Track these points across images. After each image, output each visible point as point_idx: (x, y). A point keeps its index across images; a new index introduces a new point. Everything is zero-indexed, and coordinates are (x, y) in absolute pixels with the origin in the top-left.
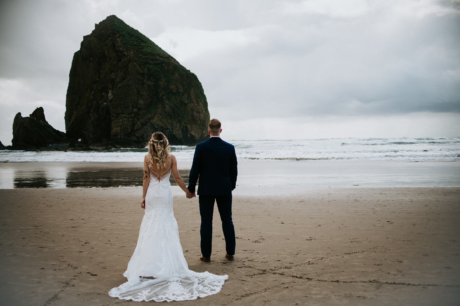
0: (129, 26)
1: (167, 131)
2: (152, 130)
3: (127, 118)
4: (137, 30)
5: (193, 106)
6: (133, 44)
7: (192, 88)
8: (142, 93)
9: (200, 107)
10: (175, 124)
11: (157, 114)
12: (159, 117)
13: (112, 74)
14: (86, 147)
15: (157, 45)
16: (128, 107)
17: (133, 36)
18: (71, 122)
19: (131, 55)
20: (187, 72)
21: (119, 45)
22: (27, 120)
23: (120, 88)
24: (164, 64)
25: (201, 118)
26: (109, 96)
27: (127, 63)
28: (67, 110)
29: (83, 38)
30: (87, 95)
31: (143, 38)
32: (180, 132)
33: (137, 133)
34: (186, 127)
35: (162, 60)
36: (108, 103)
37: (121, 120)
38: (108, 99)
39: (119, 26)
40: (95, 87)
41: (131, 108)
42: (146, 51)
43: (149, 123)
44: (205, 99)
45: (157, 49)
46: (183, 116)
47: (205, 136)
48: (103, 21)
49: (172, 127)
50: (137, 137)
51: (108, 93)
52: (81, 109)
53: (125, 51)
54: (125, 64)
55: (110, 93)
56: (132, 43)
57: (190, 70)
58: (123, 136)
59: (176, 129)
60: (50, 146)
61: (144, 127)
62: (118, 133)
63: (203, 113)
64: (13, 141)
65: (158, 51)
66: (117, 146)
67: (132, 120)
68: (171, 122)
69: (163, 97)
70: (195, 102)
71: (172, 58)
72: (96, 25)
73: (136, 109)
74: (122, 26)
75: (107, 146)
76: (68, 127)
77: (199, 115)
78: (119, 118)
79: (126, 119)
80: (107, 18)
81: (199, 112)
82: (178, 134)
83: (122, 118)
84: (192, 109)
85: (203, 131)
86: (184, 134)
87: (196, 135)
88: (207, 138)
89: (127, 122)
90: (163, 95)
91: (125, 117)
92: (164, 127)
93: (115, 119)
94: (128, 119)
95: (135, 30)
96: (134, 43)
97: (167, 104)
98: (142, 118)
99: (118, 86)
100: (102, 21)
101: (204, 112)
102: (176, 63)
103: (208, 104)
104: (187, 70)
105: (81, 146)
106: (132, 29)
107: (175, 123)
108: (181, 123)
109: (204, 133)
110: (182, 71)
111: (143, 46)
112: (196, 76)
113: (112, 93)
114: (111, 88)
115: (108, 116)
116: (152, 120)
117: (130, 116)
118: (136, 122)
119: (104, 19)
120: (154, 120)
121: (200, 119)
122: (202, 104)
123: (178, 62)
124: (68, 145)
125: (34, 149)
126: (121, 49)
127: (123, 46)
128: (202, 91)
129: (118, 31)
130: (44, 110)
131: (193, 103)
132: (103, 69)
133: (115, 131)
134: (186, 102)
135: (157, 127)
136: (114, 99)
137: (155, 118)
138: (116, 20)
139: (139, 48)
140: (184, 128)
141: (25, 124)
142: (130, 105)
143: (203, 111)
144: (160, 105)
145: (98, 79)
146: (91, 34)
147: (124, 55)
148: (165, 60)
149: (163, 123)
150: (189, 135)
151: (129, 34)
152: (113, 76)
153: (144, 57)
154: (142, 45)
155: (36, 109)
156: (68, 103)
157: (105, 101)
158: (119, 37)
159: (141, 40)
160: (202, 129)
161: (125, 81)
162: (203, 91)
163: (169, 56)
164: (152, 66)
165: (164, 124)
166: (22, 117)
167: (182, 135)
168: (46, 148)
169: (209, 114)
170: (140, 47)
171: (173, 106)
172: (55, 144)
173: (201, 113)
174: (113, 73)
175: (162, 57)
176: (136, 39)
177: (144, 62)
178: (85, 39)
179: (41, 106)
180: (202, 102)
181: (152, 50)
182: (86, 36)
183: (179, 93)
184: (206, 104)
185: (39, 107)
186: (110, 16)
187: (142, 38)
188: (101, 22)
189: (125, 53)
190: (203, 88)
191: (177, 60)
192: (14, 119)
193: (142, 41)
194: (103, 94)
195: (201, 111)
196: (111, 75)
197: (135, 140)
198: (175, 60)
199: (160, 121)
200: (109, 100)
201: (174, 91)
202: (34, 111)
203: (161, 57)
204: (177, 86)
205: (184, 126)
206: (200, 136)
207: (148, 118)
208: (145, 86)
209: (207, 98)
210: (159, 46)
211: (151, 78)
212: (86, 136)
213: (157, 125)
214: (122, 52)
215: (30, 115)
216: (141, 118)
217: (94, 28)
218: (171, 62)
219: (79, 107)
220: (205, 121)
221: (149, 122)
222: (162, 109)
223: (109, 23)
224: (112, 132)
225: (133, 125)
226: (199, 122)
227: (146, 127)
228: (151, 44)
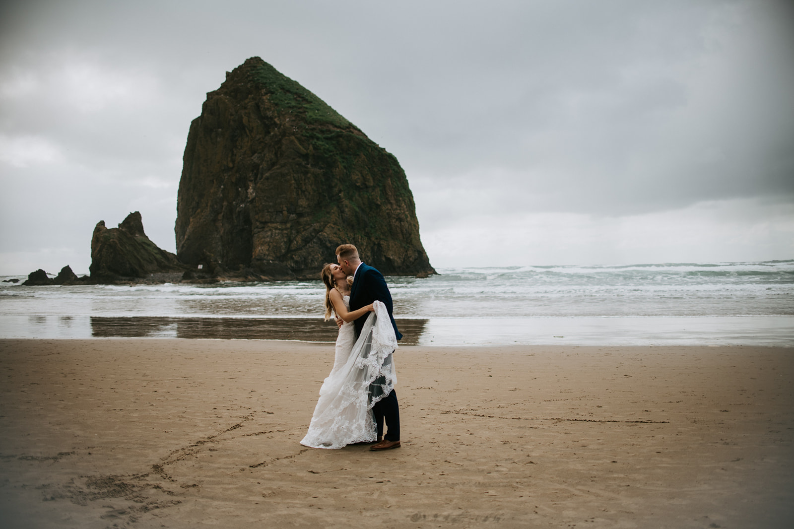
0: (282, 74)
2: (321, 250)
3: (279, 229)
4: (296, 82)
5: (390, 210)
6: (289, 105)
7: (389, 180)
8: (304, 188)
9: (403, 212)
10: (360, 240)
11: (329, 223)
12: (333, 228)
13: (254, 156)
14: (209, 278)
15: (330, 107)
16: (281, 212)
17: (288, 91)
18: (186, 237)
19: (286, 124)
20: (379, 151)
21: (266, 106)
22: (115, 234)
23: (267, 179)
24: (341, 139)
25: (404, 230)
26: (249, 194)
27: (280, 137)
28: (178, 216)
29: (206, 96)
30: (212, 191)
31: (306, 96)
32: (369, 254)
33: (295, 256)
34: (379, 245)
35: (338, 132)
36: (248, 204)
37: (269, 233)
38: (247, 197)
39: (265, 76)
40: (226, 177)
41: (285, 213)
42: (311, 116)
43: (316, 238)
44: (411, 198)
45: (329, 113)
46: (373, 226)
47: (411, 259)
48: (240, 67)
50: (296, 262)
51: (247, 188)
52: (203, 214)
53: (275, 117)
54: (276, 139)
55: (251, 188)
56: (288, 103)
57: (384, 149)
58: (272, 260)
59: (361, 249)
60: (152, 277)
61: (308, 245)
62: (265, 255)
63: (407, 221)
64: (91, 268)
65: (331, 116)
66: (263, 277)
67: (287, 234)
68: (353, 236)
69: (340, 195)
70: (393, 201)
71: (355, 128)
72: (228, 74)
73: (294, 215)
74: (271, 76)
75: (246, 278)
76: (181, 245)
77: (401, 224)
78: (266, 229)
79: (277, 231)
80: (245, 62)
81: (400, 220)
82: (365, 258)
83: (270, 230)
84: (388, 214)
85: (406, 251)
86: (376, 257)
87: (396, 259)
88: (413, 263)
89: (279, 236)
90: (340, 191)
91: (276, 229)
93: (259, 232)
94: (280, 232)
95: (292, 81)
96: (290, 103)
97: (347, 206)
98: (305, 230)
99: (264, 176)
100: (237, 67)
101: (409, 219)
102: (361, 137)
103: (416, 206)
104: (380, 148)
105: (203, 277)
106: (288, 80)
107: (360, 237)
108: (369, 238)
109: (409, 255)
110: (372, 150)
111: (307, 108)
112: (396, 158)
113: (254, 189)
114: (252, 179)
115: (247, 226)
116: (320, 233)
117: (284, 227)
118: (294, 236)
119: (241, 64)
120: (325, 234)
121: (402, 231)
122: (405, 206)
123: (365, 135)
124: (181, 274)
125: (126, 281)
126: (269, 114)
127: (273, 109)
128: (405, 184)
129: (265, 83)
130: (142, 216)
131: (391, 204)
132: (240, 147)
133: (260, 251)
134: (379, 203)
135: (329, 245)
136: (257, 199)
137: (327, 230)
138: (262, 66)
139: (301, 113)
140: (376, 247)
141: (111, 240)
142: (285, 209)
143: (407, 217)
144: (335, 208)
145: (231, 165)
146: (219, 89)
147: (275, 124)
148: (344, 131)
149: (340, 238)
150: (384, 259)
151: (283, 89)
152: (255, 158)
153: (307, 127)
154: (304, 107)
155: (129, 215)
156: (180, 205)
157: (242, 202)
158: (266, 94)
159: (303, 98)
160: (404, 247)
161: (275, 167)
162: (408, 184)
163: (351, 124)
164: (320, 143)
165: (342, 240)
166: (106, 228)
167: (371, 258)
168: (145, 280)
169: (417, 222)
170: (301, 110)
171: (357, 210)
172: (160, 274)
173: (404, 221)
174: (256, 154)
175: (339, 127)
176: (295, 97)
177: (308, 135)
178: (210, 97)
179: (137, 211)
180: (405, 202)
181: (320, 116)
182: (211, 92)
183: (367, 187)
184: (411, 206)
185: (133, 212)
186: (251, 58)
187: (303, 94)
188: (235, 69)
189: (276, 120)
190: (407, 178)
191: (363, 131)
192: (94, 232)
193: (305, 100)
194: (240, 189)
195: (405, 218)
196: (252, 158)
197: (292, 267)
198: (360, 131)
199: (335, 235)
200: (249, 200)
201: (358, 184)
202: (126, 219)
203: (336, 126)
204: (363, 176)
205: (375, 244)
206: (403, 260)
207: (314, 230)
208: (309, 175)
209: (413, 195)
211: (320, 163)
212: (212, 260)
213: (330, 242)
214: (271, 118)
215: (119, 225)
216: (302, 229)
217: (224, 80)
218: (353, 135)
219: (199, 210)
220: (410, 234)
221: (316, 236)
222: (337, 215)
223: (249, 71)
224: (254, 253)
225: (290, 241)
226: (401, 236)
227: (310, 245)
228: (320, 104)
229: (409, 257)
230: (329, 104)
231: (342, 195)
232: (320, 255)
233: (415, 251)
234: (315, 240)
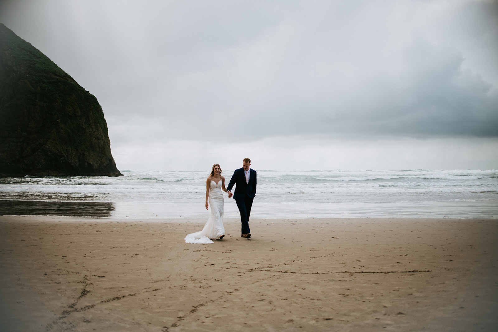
0: (19, 37)
1: (62, 159)
2: (44, 157)
3: (15, 142)
4: (29, 43)
5: (91, 132)
7: (91, 112)
8: (33, 115)
9: (99, 133)
10: (71, 151)
11: (50, 139)
12: (53, 143)
15: (53, 62)
16: (17, 131)
17: (24, 49)
19: (22, 71)
20: (85, 93)
21: (8, 59)
23: (7, 108)
24: (60, 84)
25: (101, 145)
27: (17, 80)
31: (37, 53)
32: (77, 160)
33: (26, 160)
34: (83, 155)
35: (57, 79)
37: (8, 145)
39: (8, 37)
41: (19, 131)
42: (39, 67)
44: (106, 125)
45: (51, 66)
46: (80, 142)
47: (104, 164)
49: (67, 154)
50: (26, 165)
53: (14, 67)
54: (15, 81)
56: (23, 57)
57: (89, 92)
58: (9, 163)
59: (71, 157)
61: (35, 153)
62: (4, 159)
63: (102, 140)
65: (54, 68)
67: (20, 145)
68: (66, 148)
70: (93, 126)
71: (69, 77)
73: (26, 133)
74: (12, 38)
77: (98, 141)
78: (6, 142)
79: (13, 144)
81: (98, 139)
82: (74, 162)
83: (8, 142)
84: (90, 134)
85: (101, 159)
86: (81, 162)
87: (94, 164)
88: (106, 167)
89: (15, 147)
90: (58, 118)
91: (13, 142)
92: (58, 154)
94: (15, 144)
95: (27, 42)
96: (25, 58)
97: (62, 128)
98: (33, 143)
101: (103, 138)
102: (73, 83)
103: (109, 130)
104: (85, 91)
106: (24, 41)
107: (71, 149)
108: (77, 150)
109: (103, 162)
110: (80, 92)
112: (96, 98)
116: (44, 146)
117: (18, 141)
118: (25, 147)
120: (47, 146)
121: (99, 146)
122: (101, 130)
123: (76, 81)
128: (101, 115)
129: (7, 43)
131: (92, 128)
134: (84, 127)
137: (48, 144)
139: (32, 64)
140: (81, 156)
142: (19, 128)
143: (102, 137)
144: (54, 130)
148: (61, 78)
149: (57, 149)
150: (86, 164)
151: (20, 47)
153: (36, 74)
154: (35, 61)
159: (34, 54)
160: (100, 157)
163: (66, 74)
164: (45, 85)
167: (78, 163)
169: (109, 141)
171: (69, 131)
173: (100, 140)
175: (58, 76)
176: (28, 53)
177: (37, 79)
180: (101, 127)
181: (46, 67)
183: (76, 116)
184: (106, 130)
187: (35, 52)
190: (103, 112)
191: (74, 79)
193: (36, 56)
198: (72, 79)
199: (54, 148)
201: (70, 114)
203: (56, 75)
204: (73, 109)
205: (80, 154)
206: (99, 165)
207: (40, 143)
208: (37, 107)
209: (107, 123)
210: (54, 62)
211: (45, 99)
213: (50, 152)
216: (31, 143)
218: (68, 81)
220: (104, 148)
221: (40, 148)
222: (56, 134)
225: (22, 151)
226: (98, 149)
227: (37, 154)
228: (46, 60)
229: (103, 163)
230: (52, 60)
231: (59, 121)
232: (43, 161)
233: (107, 159)
234: (40, 150)
